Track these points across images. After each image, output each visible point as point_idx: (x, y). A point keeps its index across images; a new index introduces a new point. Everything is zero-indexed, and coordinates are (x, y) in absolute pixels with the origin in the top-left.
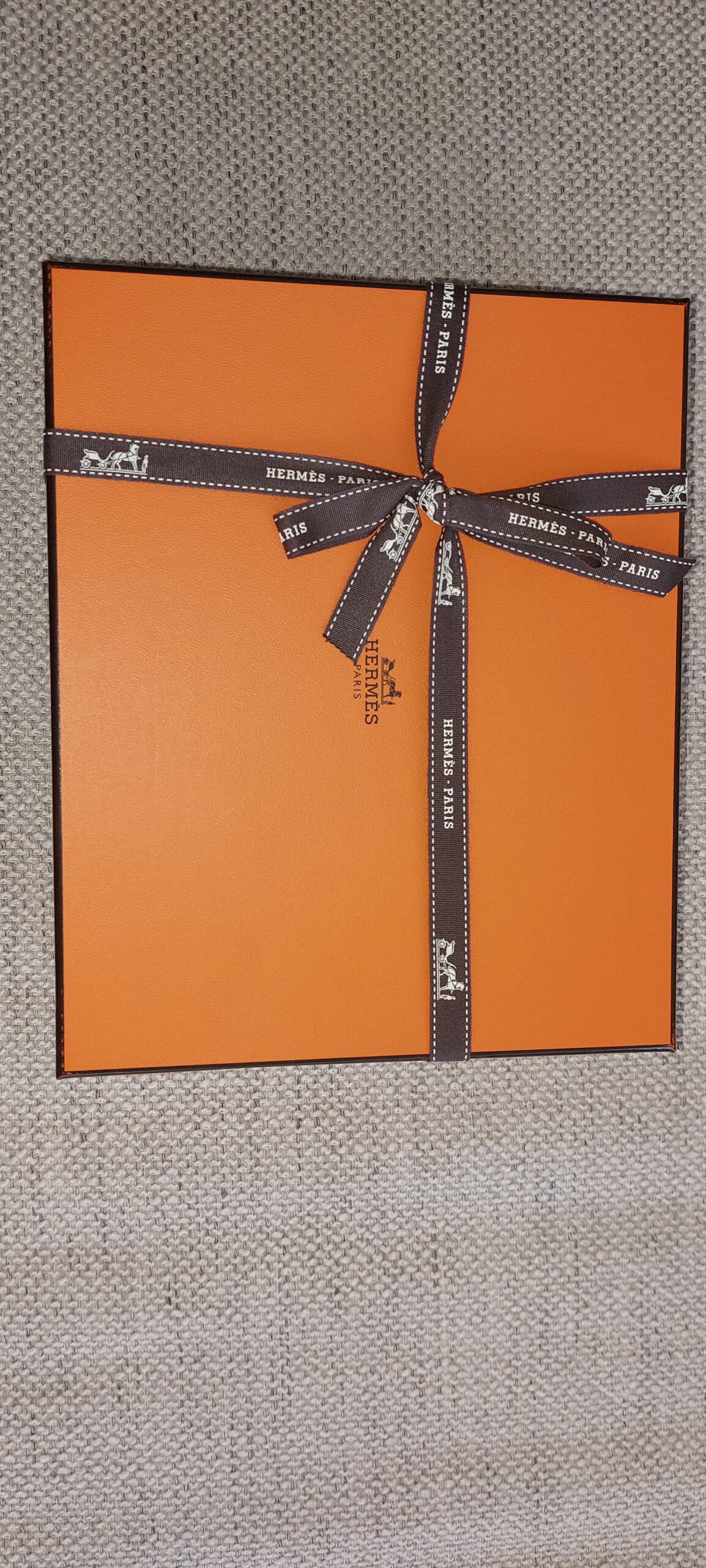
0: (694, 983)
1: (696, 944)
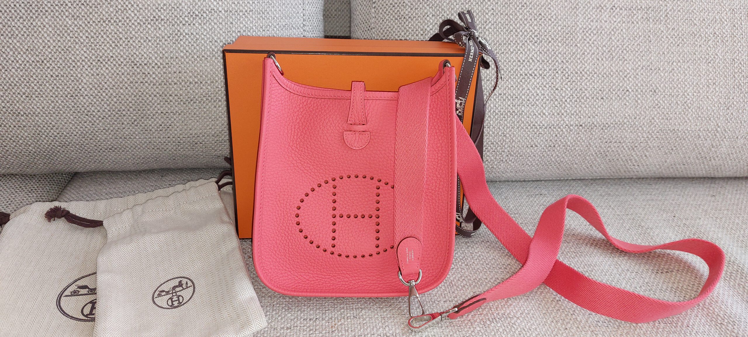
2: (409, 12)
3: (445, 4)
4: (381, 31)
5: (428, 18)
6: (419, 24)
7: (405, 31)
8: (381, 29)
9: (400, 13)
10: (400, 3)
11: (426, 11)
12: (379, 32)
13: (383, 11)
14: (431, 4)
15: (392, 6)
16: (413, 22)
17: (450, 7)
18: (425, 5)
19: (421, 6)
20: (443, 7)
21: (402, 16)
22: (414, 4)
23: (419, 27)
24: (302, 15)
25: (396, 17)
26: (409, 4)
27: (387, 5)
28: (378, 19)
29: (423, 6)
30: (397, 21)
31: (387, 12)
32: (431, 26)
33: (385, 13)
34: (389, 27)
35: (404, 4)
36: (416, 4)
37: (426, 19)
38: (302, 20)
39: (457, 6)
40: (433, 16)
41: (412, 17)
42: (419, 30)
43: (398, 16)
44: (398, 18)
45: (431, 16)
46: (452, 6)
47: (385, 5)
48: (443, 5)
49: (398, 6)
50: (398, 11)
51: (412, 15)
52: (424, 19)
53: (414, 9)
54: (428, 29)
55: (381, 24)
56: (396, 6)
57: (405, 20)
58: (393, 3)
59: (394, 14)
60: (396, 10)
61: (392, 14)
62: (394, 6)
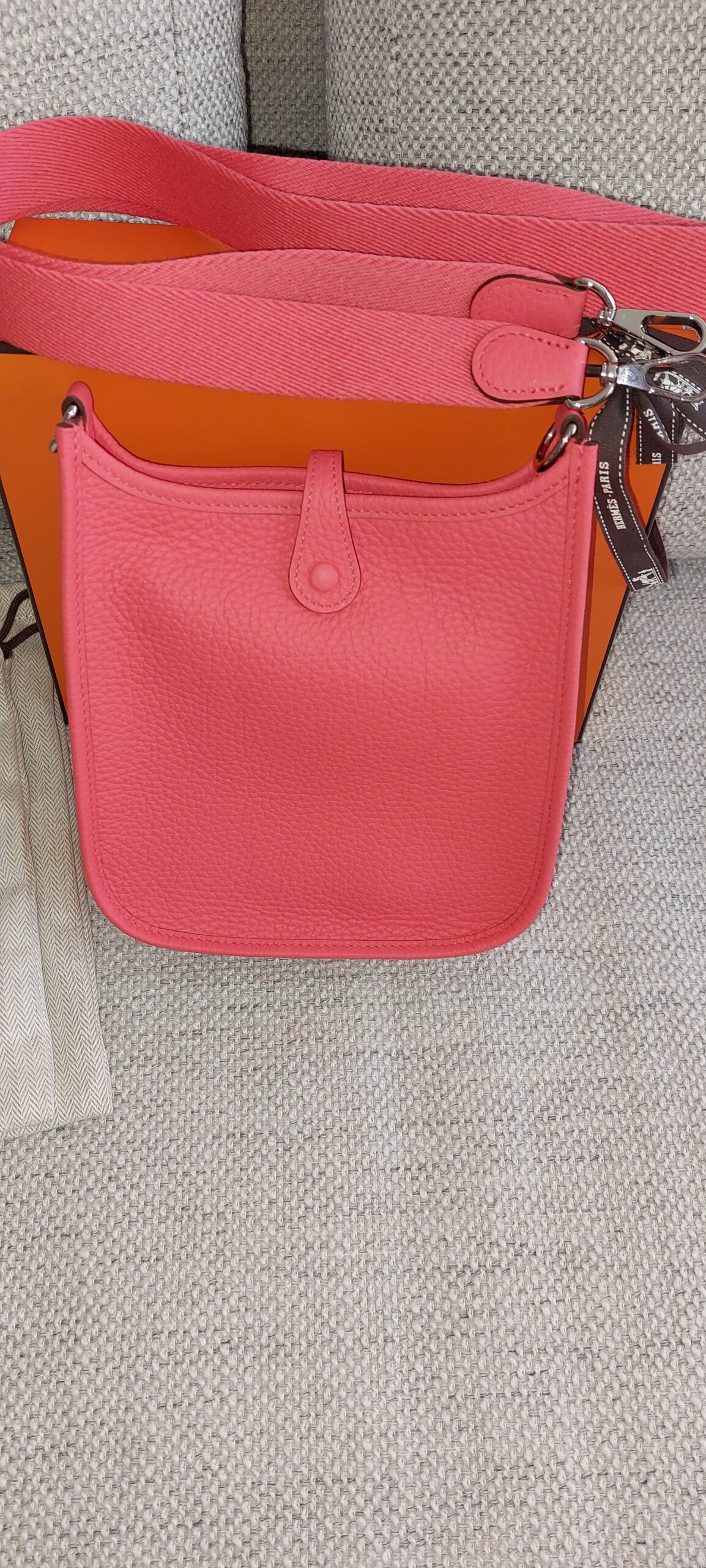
0: (652, 886)
1: (615, 887)
2: (503, 92)
3: (617, 70)
4: (416, 145)
5: (560, 120)
6: (531, 138)
7: (488, 157)
8: (416, 139)
9: (474, 92)
10: (476, 54)
11: (554, 92)
12: (410, 146)
13: (422, 74)
14: (574, 68)
15: (449, 62)
16: (512, 129)
17: (633, 79)
18: (556, 71)
19: (541, 71)
20: (610, 81)
21: (481, 102)
22: (520, 63)
23: (530, 149)
24: (174, 92)
25: (463, 102)
26: (505, 62)
27: (435, 55)
28: (405, 102)
29: (548, 73)
30: (463, 118)
31: (435, 83)
32: (566, 149)
33: (429, 83)
34: (441, 138)
35: (490, 62)
36: (527, 64)
37: (552, 119)
38: (176, 109)
39: (656, 79)
40: (576, 110)
41: (512, 111)
42: (531, 158)
43: (469, 102)
44: (469, 109)
45: (568, 112)
46: (640, 79)
47: (429, 55)
48: (609, 71)
49: (470, 64)
50: (469, 83)
51: (511, 101)
52: (547, 121)
53: (518, 82)
54: (558, 158)
55: (415, 120)
56: (464, 63)
57: (488, 119)
58: (456, 54)
59: (455, 92)
60: (464, 81)
61: (448, 92)
62: (456, 64)
